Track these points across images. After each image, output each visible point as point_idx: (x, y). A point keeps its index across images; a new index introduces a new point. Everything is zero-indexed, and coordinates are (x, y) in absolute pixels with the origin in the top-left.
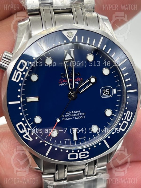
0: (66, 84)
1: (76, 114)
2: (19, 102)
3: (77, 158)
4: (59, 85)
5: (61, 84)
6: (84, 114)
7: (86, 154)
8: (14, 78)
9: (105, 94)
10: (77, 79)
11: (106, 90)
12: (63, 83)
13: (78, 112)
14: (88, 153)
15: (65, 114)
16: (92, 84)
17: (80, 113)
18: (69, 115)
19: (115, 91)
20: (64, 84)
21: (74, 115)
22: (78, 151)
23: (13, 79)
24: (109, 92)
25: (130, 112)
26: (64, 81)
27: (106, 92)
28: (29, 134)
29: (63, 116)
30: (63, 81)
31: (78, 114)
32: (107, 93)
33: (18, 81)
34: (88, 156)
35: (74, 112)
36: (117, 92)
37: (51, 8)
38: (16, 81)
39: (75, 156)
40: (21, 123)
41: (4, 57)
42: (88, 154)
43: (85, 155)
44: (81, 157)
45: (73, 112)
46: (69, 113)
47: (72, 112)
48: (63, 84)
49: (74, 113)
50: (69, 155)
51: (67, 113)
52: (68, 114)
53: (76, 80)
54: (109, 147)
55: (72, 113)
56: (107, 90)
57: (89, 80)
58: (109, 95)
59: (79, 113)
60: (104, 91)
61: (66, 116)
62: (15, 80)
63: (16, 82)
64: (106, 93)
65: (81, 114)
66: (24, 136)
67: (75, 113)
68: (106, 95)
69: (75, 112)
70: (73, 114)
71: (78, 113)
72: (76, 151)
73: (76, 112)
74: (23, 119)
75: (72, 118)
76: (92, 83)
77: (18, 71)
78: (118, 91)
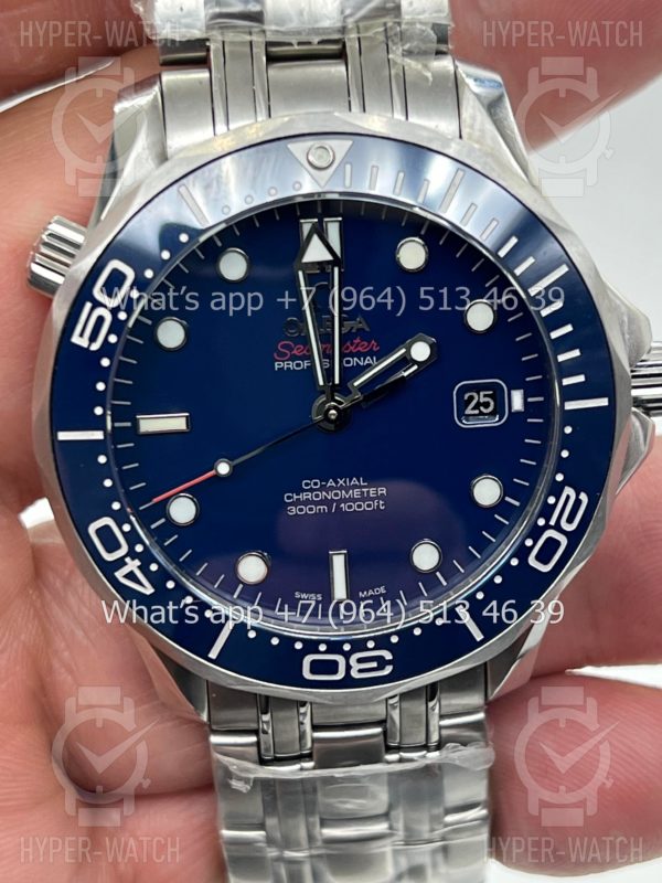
0: (306, 364)
1: (347, 489)
2: (98, 435)
3: (340, 676)
4: (277, 367)
5: (283, 361)
7: (382, 663)
8: (81, 335)
9: (477, 412)
10: (352, 344)
11: (482, 394)
12: (293, 358)
13: (354, 481)
14: (388, 656)
15: (300, 490)
16: (415, 367)
17: (365, 487)
18: (317, 496)
19: (517, 400)
20: (298, 365)
21: (336, 495)
22: (347, 647)
23: (76, 339)
24: (492, 403)
25: (578, 495)
26: (295, 352)
27: (482, 401)
28: (139, 567)
29: (289, 498)
30: (291, 349)
31: (356, 493)
32: (486, 405)
33: (95, 347)
34: (388, 670)
35: (337, 483)
36: (526, 403)
37: (255, 38)
38: (89, 345)
39: (331, 667)
40: (107, 521)
41: (46, 244)
42: (389, 662)
43: (374, 665)
44: (360, 671)
45: (334, 484)
46: (316, 484)
47: (331, 483)
48: (292, 365)
49: (336, 488)
50: (308, 660)
51: (307, 484)
52: (311, 490)
53: (348, 348)
54: (482, 637)
55: (329, 484)
56: (485, 396)
57: (403, 351)
58: (492, 414)
59: (360, 487)
60: (471, 398)
62: (84, 343)
63: (87, 349)
64: (482, 408)
65: (368, 492)
66: (119, 575)
67: (341, 488)
68: (481, 413)
69: (341, 482)
70: (332, 488)
71: (355, 487)
72: (334, 647)
73: (345, 482)
74: (116, 506)
75: (330, 508)
76: (415, 362)
77: (97, 304)
78: (530, 400)
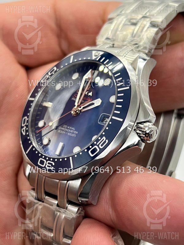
1: (71, 130)
2: (34, 99)
6: (77, 133)
13: (73, 128)
15: (63, 127)
29: (60, 128)
31: (72, 131)
35: (70, 127)
46: (66, 126)
47: (69, 127)
52: (65, 128)
59: (74, 130)
61: (62, 129)
65: (74, 132)
70: (68, 129)
71: (72, 130)
75: (66, 133)
